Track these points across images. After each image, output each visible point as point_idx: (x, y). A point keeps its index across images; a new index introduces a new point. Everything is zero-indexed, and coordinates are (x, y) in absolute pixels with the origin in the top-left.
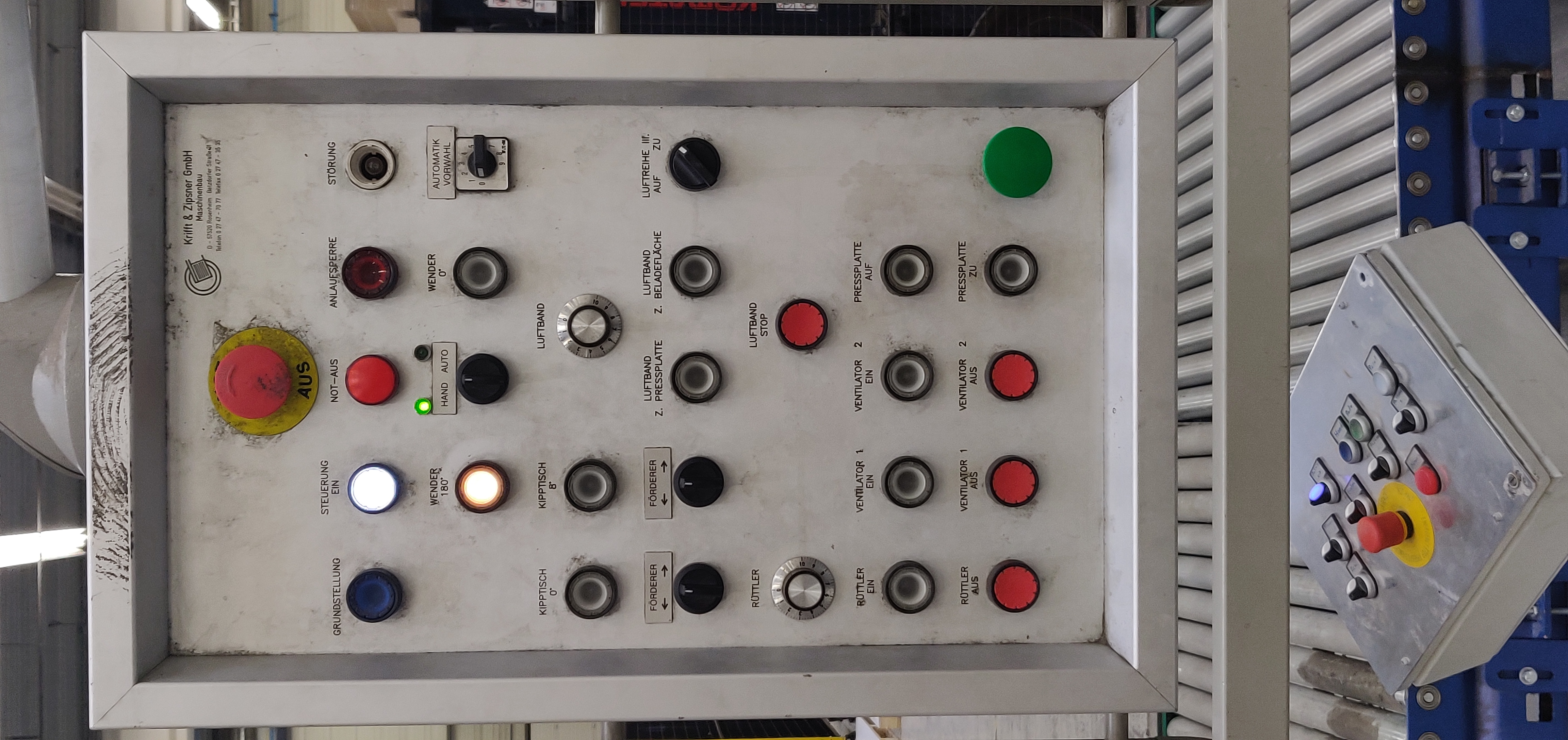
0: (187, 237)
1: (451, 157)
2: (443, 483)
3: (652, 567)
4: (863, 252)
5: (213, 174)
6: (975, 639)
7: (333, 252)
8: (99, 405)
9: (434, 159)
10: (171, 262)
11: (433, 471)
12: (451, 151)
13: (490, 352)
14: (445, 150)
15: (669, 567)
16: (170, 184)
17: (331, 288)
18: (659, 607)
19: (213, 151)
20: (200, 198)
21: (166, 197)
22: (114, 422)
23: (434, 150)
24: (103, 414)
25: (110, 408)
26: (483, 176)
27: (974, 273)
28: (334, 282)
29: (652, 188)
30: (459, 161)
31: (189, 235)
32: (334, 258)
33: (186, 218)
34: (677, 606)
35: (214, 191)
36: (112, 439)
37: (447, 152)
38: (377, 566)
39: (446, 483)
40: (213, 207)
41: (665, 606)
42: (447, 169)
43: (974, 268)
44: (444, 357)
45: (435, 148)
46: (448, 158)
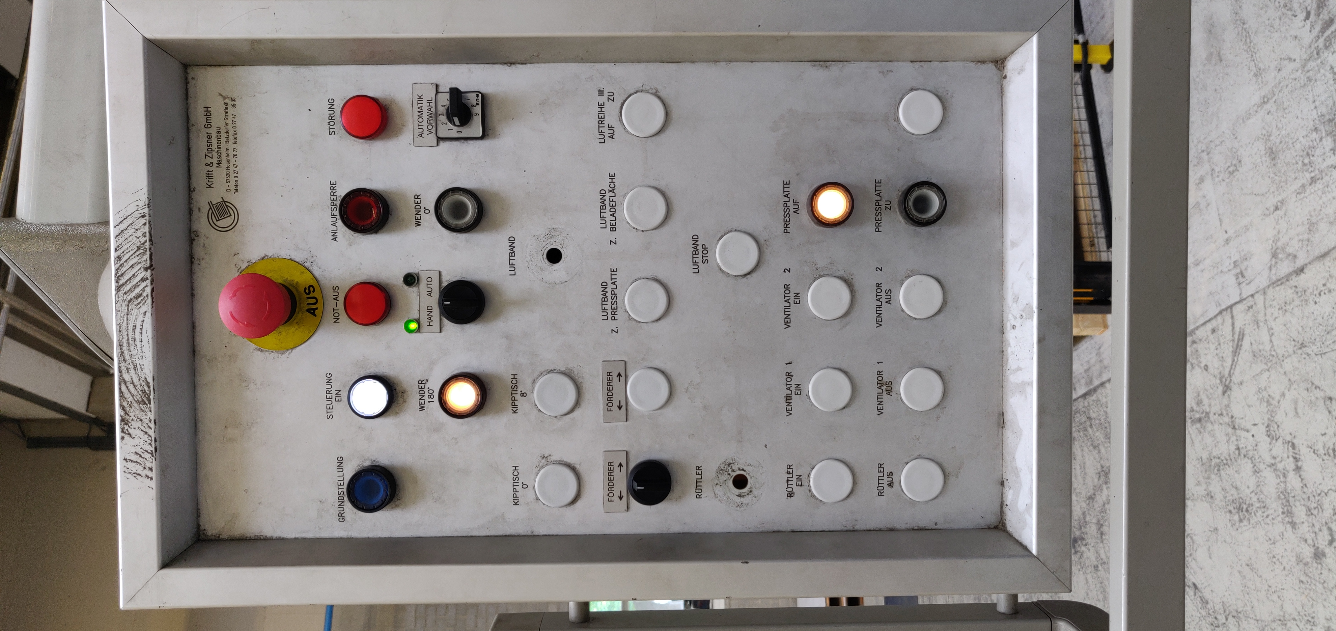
0: (209, 181)
1: (433, 110)
2: (430, 392)
3: (610, 464)
4: (791, 189)
5: (230, 126)
6: (889, 526)
7: (334, 193)
8: (124, 327)
9: (418, 112)
10: (195, 203)
11: (421, 382)
12: (433, 104)
13: (469, 277)
14: (428, 104)
15: (624, 464)
16: (193, 136)
17: (332, 225)
18: (616, 498)
19: (230, 107)
20: (219, 148)
21: (190, 146)
22: (138, 343)
23: (418, 104)
24: (128, 335)
25: (134, 329)
26: (459, 124)
27: (889, 206)
28: (335, 219)
29: (607, 135)
30: (440, 113)
31: (210, 180)
32: (335, 199)
33: (207, 165)
34: (631, 498)
35: (231, 141)
36: (136, 357)
37: (429, 106)
38: (375, 463)
39: (432, 392)
40: (231, 156)
41: (621, 498)
42: (430, 120)
43: (889, 203)
44: (429, 283)
45: (419, 102)
46: (430, 111)
